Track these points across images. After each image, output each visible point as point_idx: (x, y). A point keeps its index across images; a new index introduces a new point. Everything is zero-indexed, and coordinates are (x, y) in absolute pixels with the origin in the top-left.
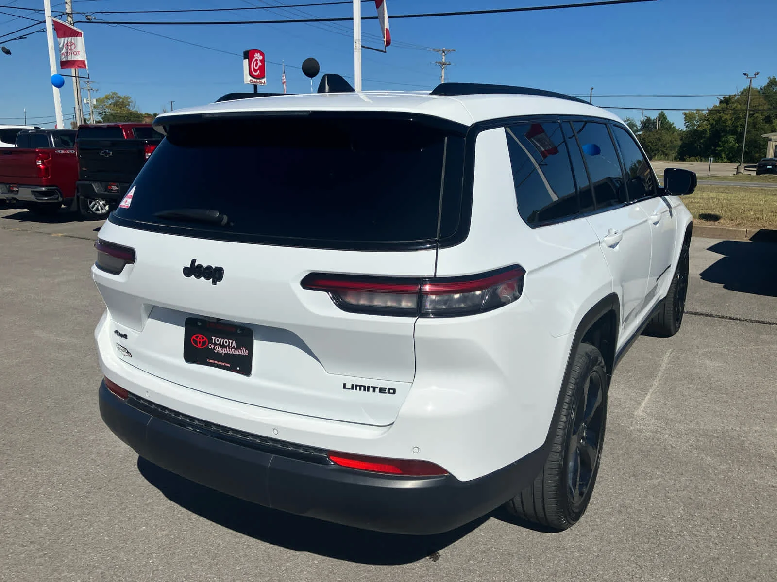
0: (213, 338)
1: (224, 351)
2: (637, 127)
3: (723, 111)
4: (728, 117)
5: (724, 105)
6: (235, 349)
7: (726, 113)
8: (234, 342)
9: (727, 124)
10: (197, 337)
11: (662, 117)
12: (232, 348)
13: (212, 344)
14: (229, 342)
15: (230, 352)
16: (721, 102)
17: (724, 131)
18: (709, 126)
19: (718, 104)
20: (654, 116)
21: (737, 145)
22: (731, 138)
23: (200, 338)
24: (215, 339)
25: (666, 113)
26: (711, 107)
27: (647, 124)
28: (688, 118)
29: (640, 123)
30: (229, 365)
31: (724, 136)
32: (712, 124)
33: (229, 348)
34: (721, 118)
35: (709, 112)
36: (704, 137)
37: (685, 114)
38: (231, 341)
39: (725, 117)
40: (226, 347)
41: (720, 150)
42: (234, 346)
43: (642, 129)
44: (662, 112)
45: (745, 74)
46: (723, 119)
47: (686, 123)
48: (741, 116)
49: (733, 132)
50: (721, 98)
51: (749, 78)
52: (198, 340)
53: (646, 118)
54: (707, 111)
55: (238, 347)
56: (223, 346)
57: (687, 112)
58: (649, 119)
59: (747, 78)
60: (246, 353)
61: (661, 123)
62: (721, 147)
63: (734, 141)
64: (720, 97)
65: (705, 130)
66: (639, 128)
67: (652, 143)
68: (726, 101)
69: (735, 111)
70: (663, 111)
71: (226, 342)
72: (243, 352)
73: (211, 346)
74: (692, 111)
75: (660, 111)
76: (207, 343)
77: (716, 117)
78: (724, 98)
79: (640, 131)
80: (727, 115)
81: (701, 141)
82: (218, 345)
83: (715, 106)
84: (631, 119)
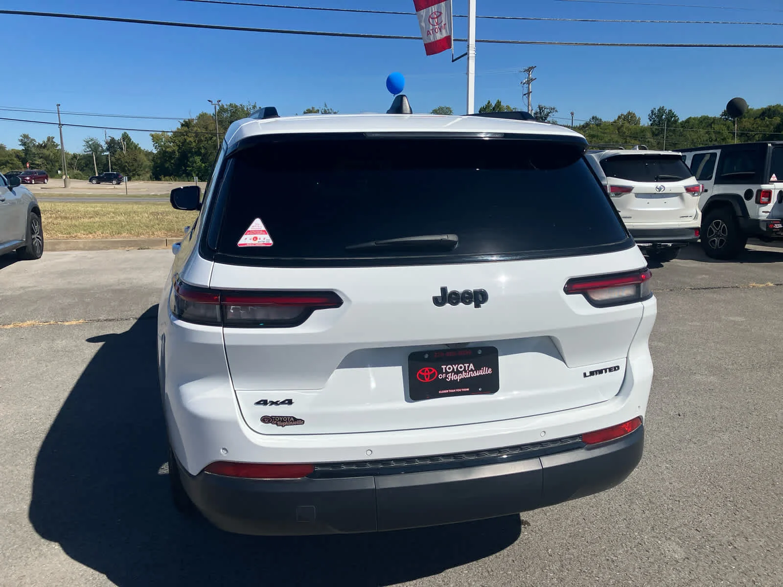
0: (444, 367)
1: (458, 378)
2: (102, 147)
3: (187, 133)
4: (191, 139)
5: (186, 129)
6: (473, 371)
7: (190, 136)
8: (471, 365)
9: (192, 146)
10: (423, 371)
11: (125, 137)
12: (470, 371)
13: (443, 373)
14: (465, 367)
15: (467, 376)
16: (182, 125)
17: (190, 152)
18: (176, 148)
19: (180, 127)
20: (118, 136)
21: (203, 165)
22: (198, 159)
23: (427, 372)
24: (446, 368)
25: (130, 134)
26: (175, 130)
27: (112, 145)
28: (156, 139)
29: (105, 143)
30: (468, 390)
31: (191, 157)
32: (179, 146)
33: (466, 372)
34: (185, 140)
35: (174, 134)
36: (174, 157)
37: (152, 136)
38: (467, 365)
39: (189, 139)
40: (461, 372)
41: (191, 170)
42: (472, 369)
43: (108, 150)
44: (125, 133)
45: (209, 101)
46: (187, 141)
47: (154, 144)
48: (203, 138)
49: (198, 153)
50: (182, 121)
51: (214, 104)
52: (425, 374)
53: (110, 138)
54: (172, 133)
55: (477, 368)
56: (458, 372)
57: (153, 133)
58: (113, 140)
59: (212, 104)
60: (490, 371)
61: (127, 143)
62: (190, 167)
63: (200, 161)
64: (180, 120)
65: (174, 152)
66: (105, 148)
67: (128, 164)
68: (187, 124)
69: (197, 134)
70: (125, 131)
71: (460, 367)
72: (486, 371)
73: (441, 376)
74: (158, 133)
75: (123, 132)
76: (436, 375)
77: (181, 139)
78: (184, 121)
79: (105, 152)
80: (190, 137)
81: (172, 161)
82: (450, 373)
83: (178, 129)
84: (95, 139)
